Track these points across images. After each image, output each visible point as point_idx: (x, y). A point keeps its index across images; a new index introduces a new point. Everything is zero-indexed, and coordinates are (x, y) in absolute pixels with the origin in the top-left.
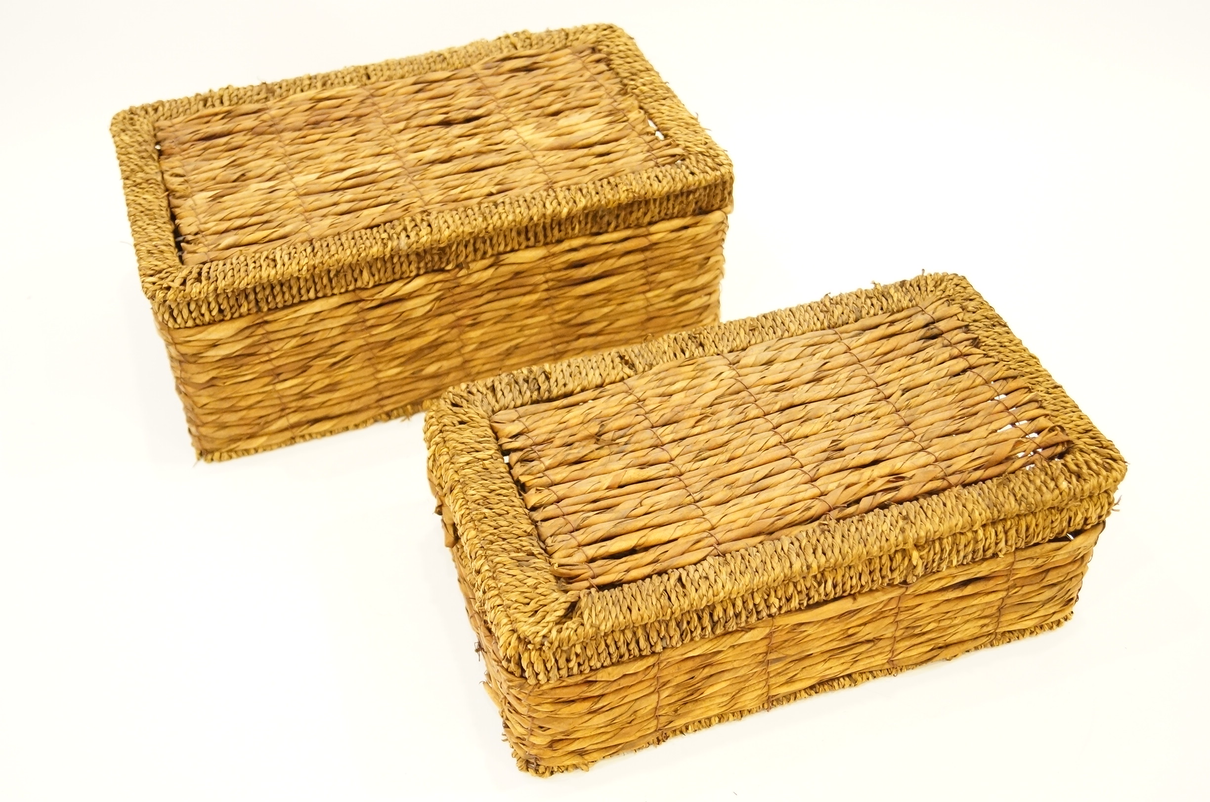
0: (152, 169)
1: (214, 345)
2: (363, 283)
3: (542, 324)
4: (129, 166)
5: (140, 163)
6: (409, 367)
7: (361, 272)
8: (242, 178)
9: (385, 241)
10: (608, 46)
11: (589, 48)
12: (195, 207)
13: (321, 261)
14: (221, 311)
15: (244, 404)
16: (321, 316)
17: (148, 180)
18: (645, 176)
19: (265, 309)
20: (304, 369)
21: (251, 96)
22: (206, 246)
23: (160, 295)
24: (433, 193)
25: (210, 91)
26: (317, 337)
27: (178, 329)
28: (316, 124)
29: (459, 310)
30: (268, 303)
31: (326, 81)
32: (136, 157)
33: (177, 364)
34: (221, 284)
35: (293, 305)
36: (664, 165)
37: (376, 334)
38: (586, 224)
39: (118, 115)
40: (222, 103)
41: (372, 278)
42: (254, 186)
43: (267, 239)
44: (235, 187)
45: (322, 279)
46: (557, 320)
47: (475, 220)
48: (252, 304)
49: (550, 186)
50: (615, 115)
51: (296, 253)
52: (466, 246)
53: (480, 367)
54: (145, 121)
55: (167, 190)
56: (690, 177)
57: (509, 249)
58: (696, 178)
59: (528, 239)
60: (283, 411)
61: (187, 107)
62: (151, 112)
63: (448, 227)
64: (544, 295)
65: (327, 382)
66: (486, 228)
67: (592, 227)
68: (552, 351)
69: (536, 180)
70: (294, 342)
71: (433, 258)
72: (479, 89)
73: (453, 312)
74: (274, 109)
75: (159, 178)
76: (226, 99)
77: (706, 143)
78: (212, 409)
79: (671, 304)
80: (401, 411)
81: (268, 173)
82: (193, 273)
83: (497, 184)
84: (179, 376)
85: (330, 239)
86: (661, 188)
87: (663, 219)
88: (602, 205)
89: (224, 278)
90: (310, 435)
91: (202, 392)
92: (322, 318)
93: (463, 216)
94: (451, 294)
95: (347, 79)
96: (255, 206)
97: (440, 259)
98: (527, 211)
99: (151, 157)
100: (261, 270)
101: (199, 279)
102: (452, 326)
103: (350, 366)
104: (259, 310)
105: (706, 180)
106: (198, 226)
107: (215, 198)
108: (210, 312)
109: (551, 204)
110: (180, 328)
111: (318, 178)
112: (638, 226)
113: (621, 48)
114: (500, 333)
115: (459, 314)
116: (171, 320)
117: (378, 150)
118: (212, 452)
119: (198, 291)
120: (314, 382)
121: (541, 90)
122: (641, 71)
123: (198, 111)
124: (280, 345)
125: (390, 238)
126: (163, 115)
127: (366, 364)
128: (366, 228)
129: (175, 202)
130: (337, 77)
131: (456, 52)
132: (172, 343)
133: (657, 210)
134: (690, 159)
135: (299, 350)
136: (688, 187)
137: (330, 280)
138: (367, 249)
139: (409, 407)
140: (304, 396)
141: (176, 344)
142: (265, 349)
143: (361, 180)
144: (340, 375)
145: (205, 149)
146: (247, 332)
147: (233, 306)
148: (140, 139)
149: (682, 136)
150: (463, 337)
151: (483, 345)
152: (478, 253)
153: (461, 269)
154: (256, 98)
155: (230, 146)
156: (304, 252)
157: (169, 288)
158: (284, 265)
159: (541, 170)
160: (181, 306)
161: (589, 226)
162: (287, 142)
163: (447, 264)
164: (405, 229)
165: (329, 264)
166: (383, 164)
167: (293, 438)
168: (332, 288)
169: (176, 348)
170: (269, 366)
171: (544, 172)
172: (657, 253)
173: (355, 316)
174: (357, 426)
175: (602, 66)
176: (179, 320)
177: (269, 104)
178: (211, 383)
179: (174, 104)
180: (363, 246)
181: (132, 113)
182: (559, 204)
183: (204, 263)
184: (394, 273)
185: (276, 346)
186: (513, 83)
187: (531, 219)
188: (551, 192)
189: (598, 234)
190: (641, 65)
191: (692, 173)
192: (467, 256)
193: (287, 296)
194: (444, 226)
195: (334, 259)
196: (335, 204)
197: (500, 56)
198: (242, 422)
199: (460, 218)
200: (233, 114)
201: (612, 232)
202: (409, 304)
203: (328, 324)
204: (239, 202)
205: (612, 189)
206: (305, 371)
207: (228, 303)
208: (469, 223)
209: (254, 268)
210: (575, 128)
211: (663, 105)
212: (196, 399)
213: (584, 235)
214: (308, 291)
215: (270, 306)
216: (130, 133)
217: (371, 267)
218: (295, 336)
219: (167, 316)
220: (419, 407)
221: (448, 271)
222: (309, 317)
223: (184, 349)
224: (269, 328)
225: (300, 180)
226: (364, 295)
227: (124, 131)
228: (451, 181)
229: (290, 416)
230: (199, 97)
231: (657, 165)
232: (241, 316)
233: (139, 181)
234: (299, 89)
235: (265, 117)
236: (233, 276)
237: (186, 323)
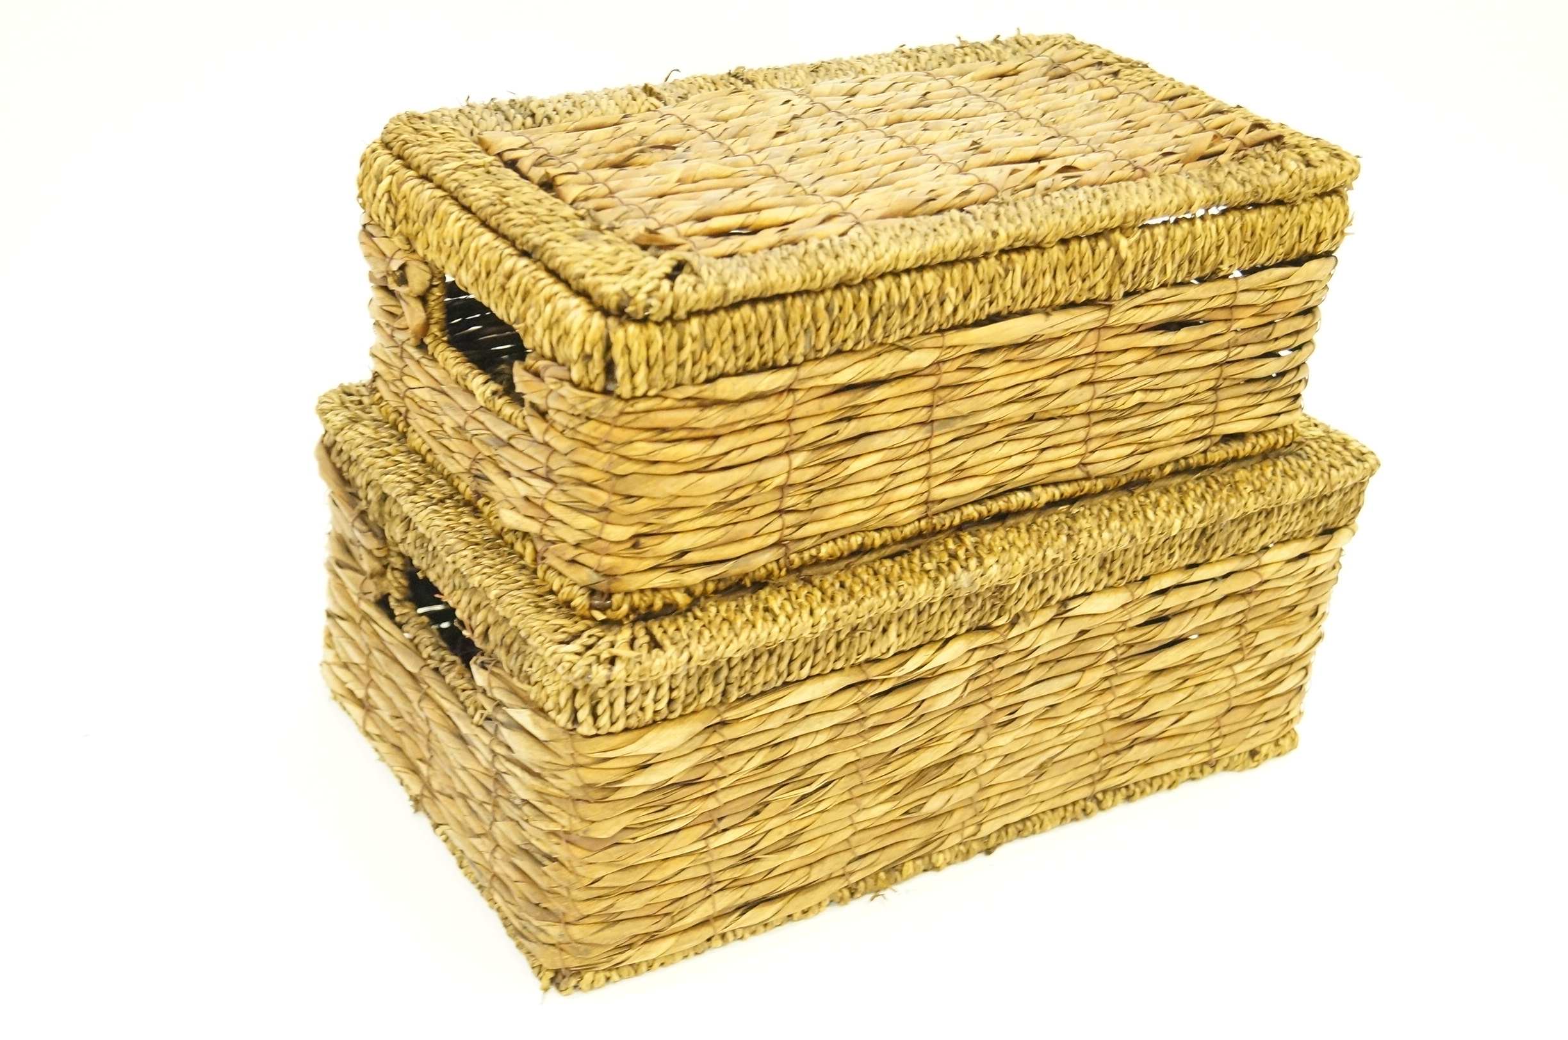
1: (645, 765)
2: (881, 649)
3: (1090, 723)
6: (903, 801)
7: (884, 629)
14: (670, 702)
15: (657, 876)
16: (808, 710)
19: (734, 697)
20: (758, 808)
26: (796, 747)
27: (598, 737)
29: (996, 697)
30: (740, 687)
35: (775, 690)
37: (876, 741)
38: (1189, 548)
41: (895, 641)
45: (823, 642)
46: (1112, 714)
48: (718, 690)
53: (997, 798)
57: (1082, 590)
59: (1111, 574)
60: (711, 886)
64: (1106, 671)
65: (787, 830)
67: (1194, 554)
68: (1092, 769)
70: (759, 758)
71: (983, 606)
73: (986, 701)
78: (606, 888)
79: (1262, 684)
80: (871, 882)
87: (1281, 542)
90: (735, 933)
91: (600, 856)
92: (808, 713)
94: (992, 668)
97: (992, 606)
102: (978, 727)
103: (827, 799)
104: (725, 700)
108: (656, 703)
110: (601, 736)
112: (1250, 553)
114: (1035, 740)
115: (994, 703)
116: (592, 720)
118: (579, 973)
120: (767, 833)
124: (740, 762)
127: (847, 797)
133: (1278, 527)
135: (765, 772)
137: (834, 645)
139: (882, 875)
140: (748, 858)
142: (714, 773)
144: (808, 817)
146: (698, 741)
147: (691, 692)
150: (986, 746)
151: (1007, 761)
152: (1043, 597)
153: (1016, 625)
157: (612, 661)
161: (1192, 551)
163: (999, 617)
167: (709, 939)
168: (838, 659)
169: (579, 775)
170: (710, 805)
172: (1263, 598)
173: (855, 710)
174: (805, 914)
176: (604, 720)
178: (617, 839)
184: (926, 632)
185: (730, 766)
189: (1198, 565)
192: (1028, 603)
193: (771, 672)
198: (645, 912)
201: (1217, 562)
202: (935, 688)
203: (816, 724)
206: (757, 813)
207: (686, 687)
212: (585, 871)
213: (1182, 567)
214: (802, 665)
215: (741, 693)
218: (760, 748)
220: (897, 874)
221: (998, 628)
224: (729, 733)
226: (874, 671)
229: (716, 897)
232: (696, 712)
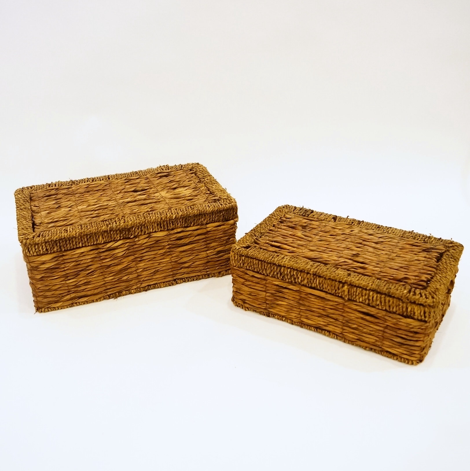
0: (27, 205)
1: (44, 263)
2: (100, 241)
3: (167, 262)
4: (19, 204)
5: (23, 203)
6: (117, 277)
7: (99, 237)
8: (59, 207)
9: (108, 225)
10: (196, 169)
11: (189, 170)
12: (41, 216)
13: (84, 231)
14: (47, 250)
15: (54, 288)
17: (25, 208)
18: (204, 205)
19: (63, 250)
20: (77, 275)
21: (66, 184)
22: (43, 227)
23: (24, 241)
24: (127, 211)
25: (52, 183)
26: (82, 262)
27: (31, 256)
28: (88, 192)
29: (136, 254)
30: (64, 247)
31: (93, 180)
32: (22, 201)
33: (30, 272)
34: (47, 238)
35: (74, 249)
36: (212, 203)
37: (104, 262)
38: (183, 223)
39: (18, 189)
40: (55, 186)
41: (103, 239)
42: (63, 209)
43: (65, 225)
44: (57, 210)
45: (84, 239)
46: (173, 261)
47: (141, 218)
48: (58, 247)
49: (170, 209)
50: (195, 188)
51: (75, 228)
52: (138, 229)
53: (144, 278)
54: (27, 191)
55: (32, 210)
56: (220, 206)
57: (154, 231)
58: (223, 206)
59: (161, 228)
60: (69, 292)
61: (43, 187)
62: (30, 188)
63: (131, 221)
64: (168, 250)
65: (85, 281)
66: (145, 221)
67: (185, 224)
68: (171, 273)
69: (165, 207)
70: (73, 264)
71: (125, 233)
72: (148, 181)
73: (133, 255)
74: (74, 187)
75: (30, 208)
76: (57, 186)
77: (227, 196)
78: (42, 290)
80: (114, 295)
81: (69, 205)
82: (37, 234)
83: (150, 208)
84: (30, 276)
85: (88, 225)
86: (209, 209)
87: (212, 223)
88: (188, 215)
89: (48, 236)
90: (79, 303)
91: (39, 282)
92: (84, 255)
93: (137, 217)
94: (133, 248)
95: (101, 179)
96: (62, 215)
97: (128, 233)
98: (160, 216)
99: (28, 201)
100: (62, 233)
101: (39, 236)
102: (133, 261)
103: (94, 275)
104: (61, 251)
105: (226, 207)
106: (41, 221)
107: (48, 213)
108: (43, 249)
109: (169, 214)
110: (32, 256)
111: (87, 207)
112: (202, 225)
113: (200, 169)
114: (152, 265)
115: (136, 256)
116: (28, 252)
117: (109, 199)
118: (42, 308)
119: (38, 240)
120: (81, 281)
121: (169, 182)
122: (207, 176)
123: (47, 188)
124: (68, 264)
125: (109, 224)
126: (34, 189)
127: (101, 274)
128: (101, 221)
129: (34, 214)
130: (98, 178)
131: (141, 171)
132: (28, 262)
133: (209, 219)
134: (221, 201)
135: (76, 267)
136: (220, 209)
137: (87, 240)
138: (101, 227)
139: (117, 293)
140: (77, 286)
141: (30, 263)
142: (63, 266)
143: (102, 208)
144: (90, 278)
145: (47, 199)
146: (56, 259)
147: (51, 248)
148: (25, 196)
149: (219, 194)
150: (137, 266)
151: (145, 270)
152: (142, 232)
153: (136, 238)
154: (68, 184)
155: (56, 198)
156: (78, 228)
157: (28, 239)
158: (70, 232)
159: (167, 204)
160: (32, 247)
161: (184, 223)
162: (77, 197)
163: (131, 236)
164: (115, 221)
165: (87, 232)
166: (110, 203)
167: (72, 304)
168: (88, 243)
169: (30, 264)
170: (64, 273)
171: (168, 205)
172: (210, 235)
173: (97, 255)
174: (97, 300)
175: (193, 175)
176: (31, 253)
177: (72, 186)
178: (42, 279)
179: (38, 186)
180: (100, 226)
181: (23, 189)
182: (172, 214)
183: (42, 232)
184: (111, 238)
185: (67, 265)
186: (161, 180)
187: (162, 219)
188: (170, 210)
189: (187, 227)
190: (207, 174)
191: (222, 205)
192: (138, 233)
193: (71, 245)
194: (129, 220)
195: (88, 230)
196: (92, 214)
197: (157, 172)
198: (53, 296)
199: (136, 218)
200: (59, 189)
201: (193, 226)
202: (117, 251)
203: (87, 257)
204: (57, 214)
205: (192, 209)
207: (50, 246)
208: (139, 219)
209: (59, 233)
210: (181, 192)
211: (214, 185)
212: (36, 285)
213: (182, 227)
214: (79, 243)
215: (65, 249)
216: (21, 194)
217: (103, 235)
218: (74, 261)
219: (27, 251)
220: (121, 294)
221: (132, 238)
222: (79, 254)
223: (32, 265)
224: (65, 258)
225: (80, 208)
226: (100, 246)
227: (19, 194)
228: (134, 208)
229: (71, 294)
230: (47, 184)
231: (209, 202)
232: (54, 252)
233: (22, 208)
234: (84, 182)
235: (70, 190)
236: (52, 235)
237: (34, 253)
